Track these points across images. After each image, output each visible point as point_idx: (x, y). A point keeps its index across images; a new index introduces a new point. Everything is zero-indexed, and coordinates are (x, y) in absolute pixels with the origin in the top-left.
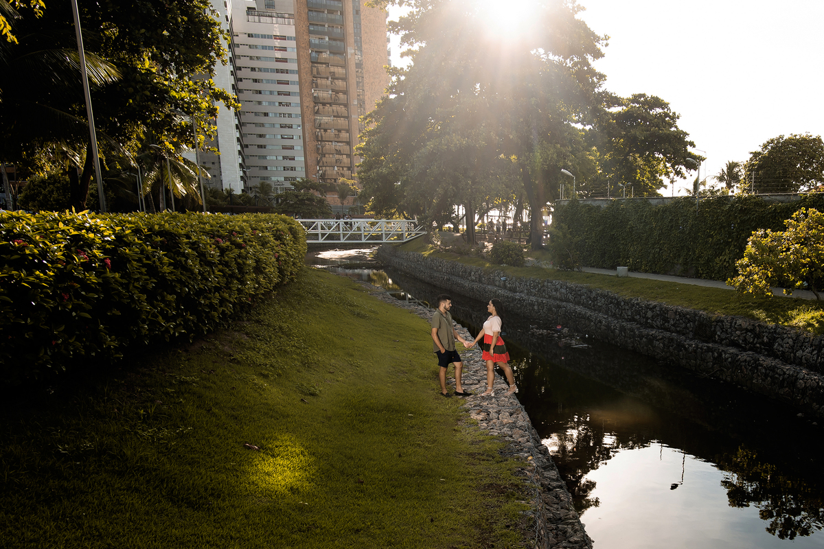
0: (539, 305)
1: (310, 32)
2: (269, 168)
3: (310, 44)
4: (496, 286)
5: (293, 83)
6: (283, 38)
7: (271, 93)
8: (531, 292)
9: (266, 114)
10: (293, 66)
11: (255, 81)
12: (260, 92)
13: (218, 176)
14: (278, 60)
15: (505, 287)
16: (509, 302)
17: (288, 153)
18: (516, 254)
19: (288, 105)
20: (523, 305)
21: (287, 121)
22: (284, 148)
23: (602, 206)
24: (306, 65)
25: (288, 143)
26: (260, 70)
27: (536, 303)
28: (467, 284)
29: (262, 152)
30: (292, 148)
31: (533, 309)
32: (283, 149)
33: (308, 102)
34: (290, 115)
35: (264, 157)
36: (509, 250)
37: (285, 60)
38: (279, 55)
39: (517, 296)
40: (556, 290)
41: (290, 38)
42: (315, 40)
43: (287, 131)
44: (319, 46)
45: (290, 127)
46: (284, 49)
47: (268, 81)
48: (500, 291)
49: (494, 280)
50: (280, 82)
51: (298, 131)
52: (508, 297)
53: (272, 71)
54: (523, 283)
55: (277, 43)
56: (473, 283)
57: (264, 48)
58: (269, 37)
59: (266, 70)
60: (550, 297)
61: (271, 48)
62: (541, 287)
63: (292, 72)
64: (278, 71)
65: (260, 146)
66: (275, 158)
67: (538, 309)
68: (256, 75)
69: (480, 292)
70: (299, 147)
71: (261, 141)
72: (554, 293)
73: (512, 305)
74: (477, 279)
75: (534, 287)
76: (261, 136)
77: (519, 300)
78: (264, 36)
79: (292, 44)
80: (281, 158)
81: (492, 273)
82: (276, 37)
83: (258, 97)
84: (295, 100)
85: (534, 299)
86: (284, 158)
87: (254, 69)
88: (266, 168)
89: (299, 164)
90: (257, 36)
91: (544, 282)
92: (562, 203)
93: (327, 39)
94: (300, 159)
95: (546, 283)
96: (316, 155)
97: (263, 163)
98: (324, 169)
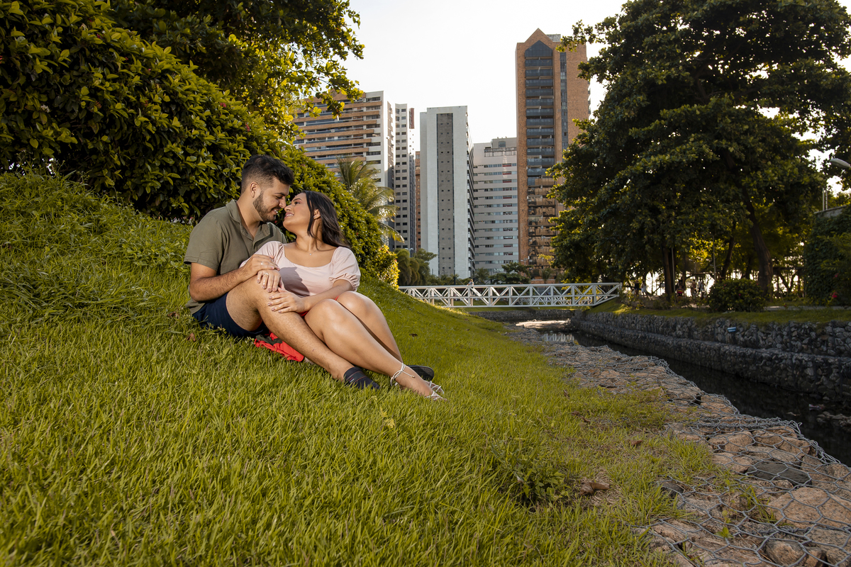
0: (817, 366)
1: (528, 154)
2: (493, 262)
3: (527, 163)
4: (717, 341)
5: (515, 197)
6: (509, 165)
7: (498, 205)
8: (792, 346)
9: (493, 222)
10: (514, 184)
11: (487, 198)
12: (490, 206)
14: (505, 181)
15: (734, 341)
16: (746, 363)
17: (508, 250)
18: (751, 293)
19: (510, 213)
20: (778, 368)
21: (509, 225)
22: (506, 246)
24: (524, 178)
25: (508, 242)
26: (492, 190)
27: (810, 364)
28: (670, 341)
29: (489, 250)
30: (511, 246)
31: (804, 376)
32: (504, 246)
33: (524, 207)
34: (511, 221)
35: (490, 254)
36: (739, 288)
37: (510, 181)
38: (505, 177)
39: (765, 353)
41: (514, 165)
42: (531, 159)
43: (508, 233)
44: (534, 163)
45: (511, 230)
46: (509, 173)
47: (496, 197)
48: (727, 348)
49: (713, 333)
50: (505, 197)
51: (515, 233)
52: (744, 356)
53: (500, 189)
54: (774, 333)
55: (505, 169)
56: (678, 340)
57: (495, 174)
58: (499, 165)
59: (496, 190)
60: (840, 353)
61: (500, 173)
62: (818, 336)
63: (514, 189)
64: (504, 189)
65: (487, 246)
66: (498, 254)
67: (816, 374)
68: (489, 194)
69: (690, 350)
70: (516, 245)
71: (489, 242)
73: (752, 368)
74: (686, 334)
75: (799, 338)
76: (488, 238)
77: (770, 359)
78: (495, 166)
79: (514, 169)
80: (502, 255)
81: (710, 323)
82: (504, 165)
83: (489, 210)
84: (515, 209)
85: (805, 357)
86: (505, 254)
87: (486, 190)
88: (491, 262)
89: (515, 259)
90: (491, 166)
91: (823, 326)
92: (828, 215)
93: (541, 157)
94: (516, 254)
95: (829, 329)
96: (528, 248)
97: (490, 258)
98: (534, 258)
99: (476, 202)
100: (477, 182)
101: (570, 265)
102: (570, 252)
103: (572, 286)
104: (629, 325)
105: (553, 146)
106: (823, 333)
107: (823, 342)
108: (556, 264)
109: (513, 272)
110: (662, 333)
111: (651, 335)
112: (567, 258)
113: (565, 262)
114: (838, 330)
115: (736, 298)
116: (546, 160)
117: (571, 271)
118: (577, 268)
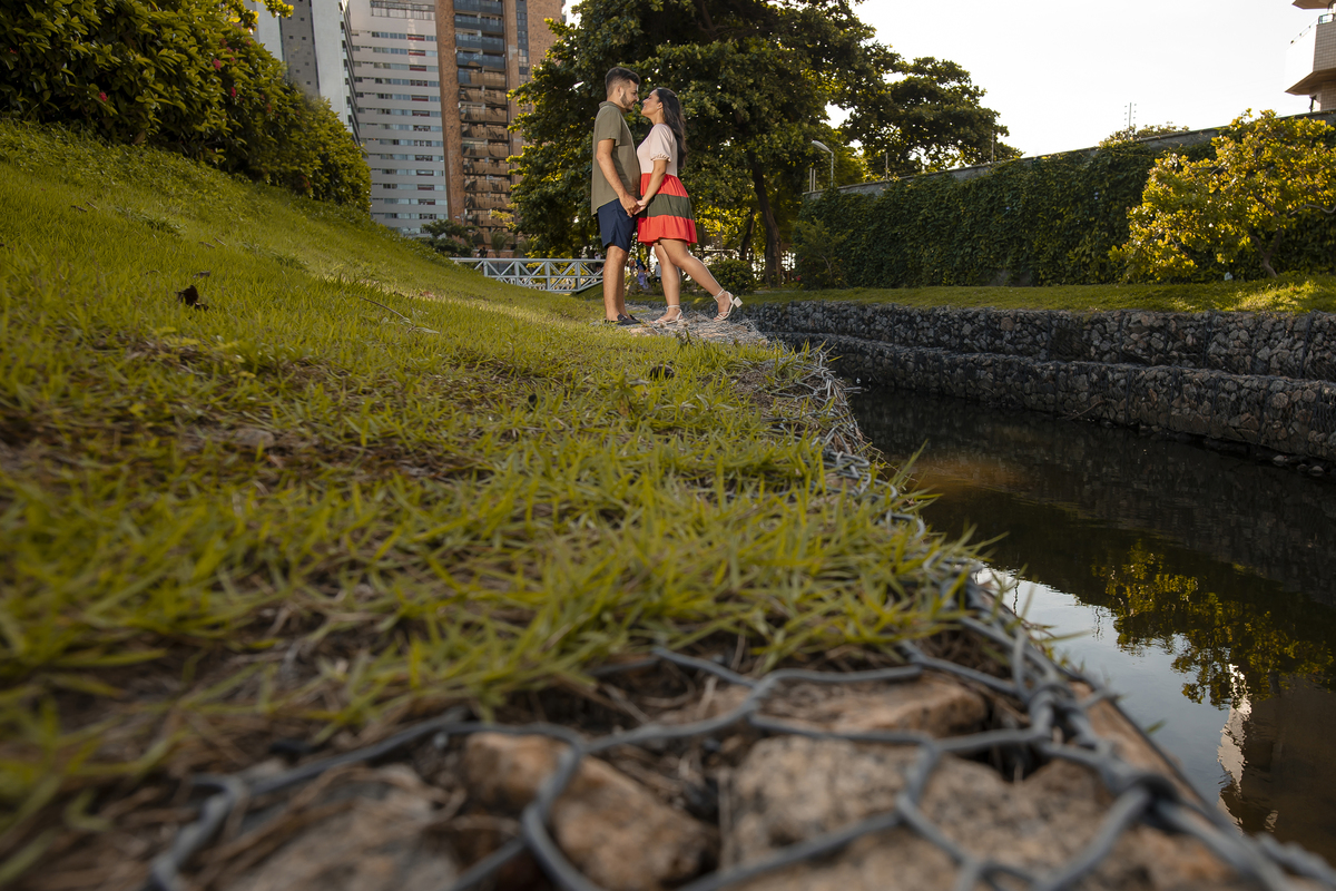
1: (456, 25)
2: (399, 215)
3: (456, 41)
5: (434, 99)
6: (421, 38)
7: (404, 112)
8: (766, 326)
9: (396, 142)
10: (434, 76)
11: (381, 96)
12: (388, 112)
14: (413, 68)
17: (426, 195)
19: (426, 128)
21: (425, 151)
22: (421, 188)
24: (451, 69)
25: (426, 181)
26: (388, 81)
29: (390, 193)
30: (431, 188)
32: (419, 189)
33: (453, 121)
34: (429, 143)
35: (393, 201)
37: (423, 68)
38: (414, 60)
40: (806, 317)
41: (430, 38)
42: (463, 36)
43: (424, 165)
44: (469, 44)
45: (430, 159)
46: (422, 53)
47: (399, 97)
50: (415, 98)
51: (438, 166)
53: (405, 82)
55: (413, 45)
57: (394, 51)
58: (402, 36)
59: (397, 82)
60: (796, 329)
61: (403, 51)
62: (782, 315)
63: (433, 84)
64: (413, 83)
65: (387, 186)
66: (407, 202)
68: (383, 88)
70: (441, 188)
71: (389, 179)
72: (803, 322)
75: (771, 318)
76: (388, 172)
78: (394, 36)
79: (431, 46)
80: (415, 202)
82: (411, 37)
83: (385, 119)
84: (436, 122)
86: (420, 201)
87: (379, 81)
88: (395, 216)
89: (441, 211)
90: (385, 35)
91: (786, 306)
92: (813, 198)
93: (480, 34)
94: (442, 203)
95: (789, 308)
96: (463, 194)
97: (391, 209)
98: (475, 212)
99: (360, 102)
100: (359, 64)
101: (543, 230)
102: (541, 211)
103: (546, 263)
105: (502, 16)
106: (786, 313)
107: (787, 320)
108: (523, 229)
109: (443, 236)
112: (537, 220)
113: (534, 227)
114: (795, 309)
115: (730, 280)
116: (489, 40)
117: (543, 238)
118: (552, 234)
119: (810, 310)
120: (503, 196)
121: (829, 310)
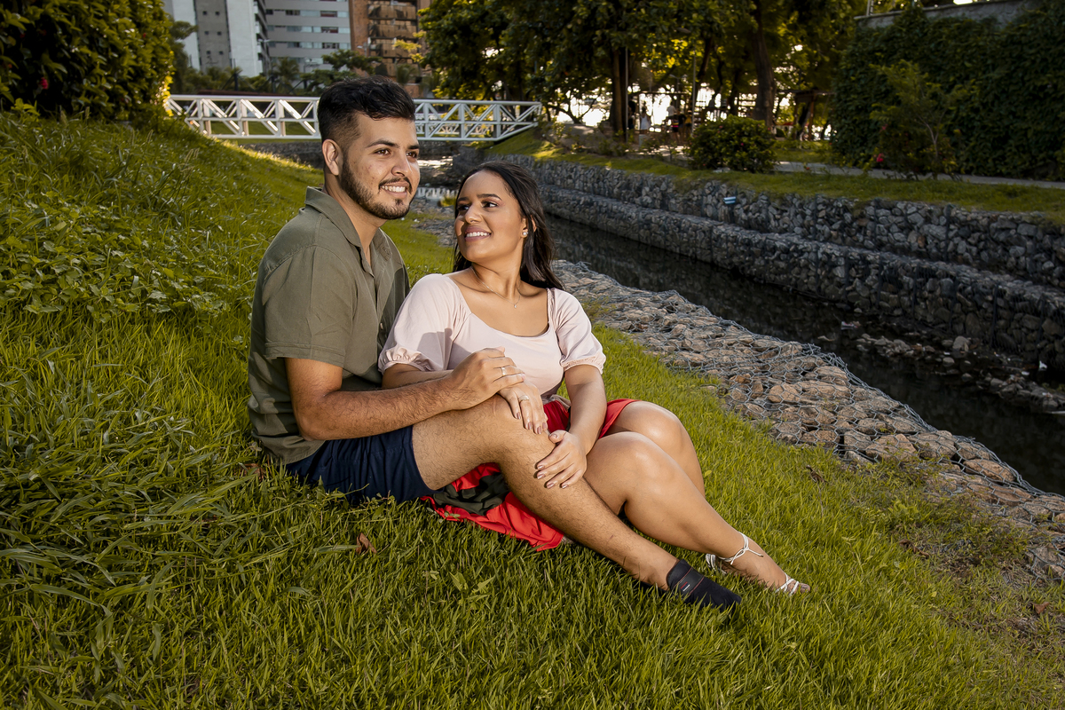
0: (850, 264)
2: (302, 44)
4: (704, 216)
8: (816, 231)
13: (226, 52)
15: (732, 219)
16: (751, 254)
17: (329, 22)
18: (758, 143)
20: (796, 264)
22: (324, 14)
23: (1000, 18)
27: (842, 261)
28: (633, 212)
29: (293, 20)
30: (334, 14)
31: (831, 278)
32: (322, 15)
35: (296, 29)
36: (741, 134)
39: (780, 241)
40: (908, 227)
48: (722, 229)
49: (699, 204)
52: (748, 244)
54: (792, 210)
56: (647, 211)
60: (881, 246)
62: (854, 219)
65: (289, 12)
66: (310, 30)
67: (848, 275)
69: (664, 229)
70: (343, 14)
71: (291, 5)
72: (899, 236)
73: (759, 262)
74: (657, 203)
75: (828, 220)
77: (786, 251)
80: (318, 30)
81: (696, 188)
85: (832, 249)
86: (324, 29)
88: (297, 45)
89: (343, 40)
91: (861, 206)
92: (873, 25)
94: (345, 31)
95: (870, 210)
96: (366, 20)
97: (294, 37)
98: (378, 41)
101: (454, 63)
102: (454, 40)
103: (460, 105)
104: (562, 180)
106: (862, 216)
107: (860, 229)
108: (430, 61)
109: (344, 69)
110: (618, 198)
111: (603, 202)
112: (448, 51)
113: (444, 59)
114: (882, 212)
115: (736, 149)
117: (452, 74)
118: (463, 69)
119: (918, 219)
120: (408, 23)
121: (963, 224)
